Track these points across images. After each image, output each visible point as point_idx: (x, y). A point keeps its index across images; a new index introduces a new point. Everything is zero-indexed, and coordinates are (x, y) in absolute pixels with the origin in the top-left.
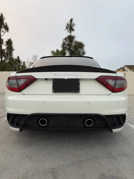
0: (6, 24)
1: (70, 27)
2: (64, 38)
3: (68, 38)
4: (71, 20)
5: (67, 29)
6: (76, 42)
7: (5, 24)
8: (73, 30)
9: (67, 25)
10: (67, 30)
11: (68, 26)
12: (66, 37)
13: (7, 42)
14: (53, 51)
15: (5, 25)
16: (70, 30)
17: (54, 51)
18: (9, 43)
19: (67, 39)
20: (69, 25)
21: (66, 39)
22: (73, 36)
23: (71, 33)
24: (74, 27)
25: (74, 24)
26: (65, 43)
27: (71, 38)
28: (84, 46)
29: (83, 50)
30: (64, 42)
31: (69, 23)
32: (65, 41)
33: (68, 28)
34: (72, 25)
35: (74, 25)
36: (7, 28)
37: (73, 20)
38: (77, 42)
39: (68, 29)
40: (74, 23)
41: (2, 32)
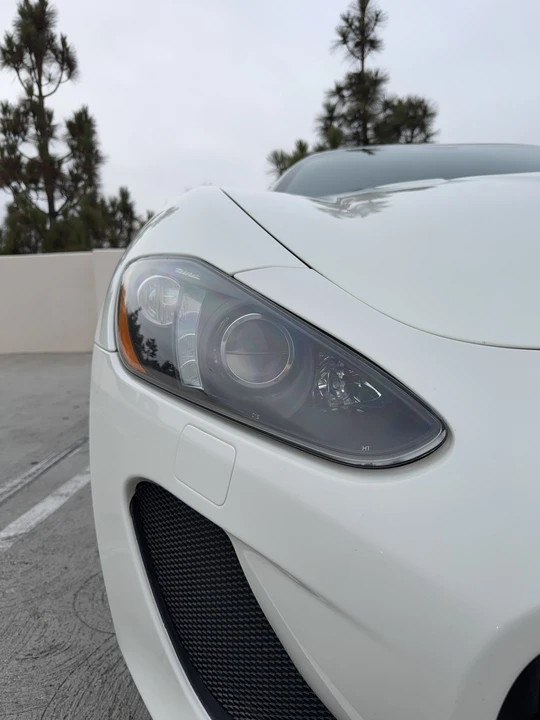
0: (63, 40)
1: (360, 34)
2: (333, 88)
3: (349, 86)
5: (345, 41)
6: (387, 105)
7: (58, 41)
8: (374, 44)
9: (343, 24)
10: (344, 50)
12: (342, 79)
13: (70, 125)
14: (279, 155)
15: (60, 46)
18: (82, 126)
20: (357, 24)
21: (339, 90)
22: (377, 74)
23: (363, 60)
24: (379, 32)
25: (377, 15)
27: (363, 86)
30: (331, 109)
31: (356, 13)
32: (334, 100)
33: (351, 35)
34: (366, 20)
35: (377, 18)
36: (68, 62)
38: (396, 103)
39: (351, 44)
40: (378, 10)
41: (50, 80)
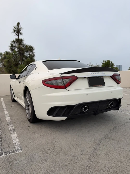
4: (18, 24)
11: (16, 29)
16: (17, 33)
17: (2, 52)
19: (15, 42)
26: (13, 46)
28: (34, 49)
29: (33, 53)
37: (20, 24)
